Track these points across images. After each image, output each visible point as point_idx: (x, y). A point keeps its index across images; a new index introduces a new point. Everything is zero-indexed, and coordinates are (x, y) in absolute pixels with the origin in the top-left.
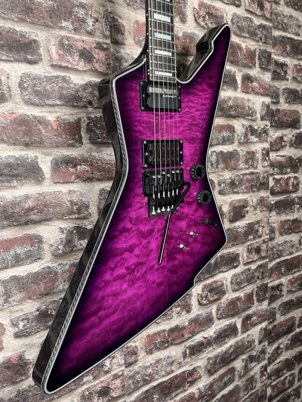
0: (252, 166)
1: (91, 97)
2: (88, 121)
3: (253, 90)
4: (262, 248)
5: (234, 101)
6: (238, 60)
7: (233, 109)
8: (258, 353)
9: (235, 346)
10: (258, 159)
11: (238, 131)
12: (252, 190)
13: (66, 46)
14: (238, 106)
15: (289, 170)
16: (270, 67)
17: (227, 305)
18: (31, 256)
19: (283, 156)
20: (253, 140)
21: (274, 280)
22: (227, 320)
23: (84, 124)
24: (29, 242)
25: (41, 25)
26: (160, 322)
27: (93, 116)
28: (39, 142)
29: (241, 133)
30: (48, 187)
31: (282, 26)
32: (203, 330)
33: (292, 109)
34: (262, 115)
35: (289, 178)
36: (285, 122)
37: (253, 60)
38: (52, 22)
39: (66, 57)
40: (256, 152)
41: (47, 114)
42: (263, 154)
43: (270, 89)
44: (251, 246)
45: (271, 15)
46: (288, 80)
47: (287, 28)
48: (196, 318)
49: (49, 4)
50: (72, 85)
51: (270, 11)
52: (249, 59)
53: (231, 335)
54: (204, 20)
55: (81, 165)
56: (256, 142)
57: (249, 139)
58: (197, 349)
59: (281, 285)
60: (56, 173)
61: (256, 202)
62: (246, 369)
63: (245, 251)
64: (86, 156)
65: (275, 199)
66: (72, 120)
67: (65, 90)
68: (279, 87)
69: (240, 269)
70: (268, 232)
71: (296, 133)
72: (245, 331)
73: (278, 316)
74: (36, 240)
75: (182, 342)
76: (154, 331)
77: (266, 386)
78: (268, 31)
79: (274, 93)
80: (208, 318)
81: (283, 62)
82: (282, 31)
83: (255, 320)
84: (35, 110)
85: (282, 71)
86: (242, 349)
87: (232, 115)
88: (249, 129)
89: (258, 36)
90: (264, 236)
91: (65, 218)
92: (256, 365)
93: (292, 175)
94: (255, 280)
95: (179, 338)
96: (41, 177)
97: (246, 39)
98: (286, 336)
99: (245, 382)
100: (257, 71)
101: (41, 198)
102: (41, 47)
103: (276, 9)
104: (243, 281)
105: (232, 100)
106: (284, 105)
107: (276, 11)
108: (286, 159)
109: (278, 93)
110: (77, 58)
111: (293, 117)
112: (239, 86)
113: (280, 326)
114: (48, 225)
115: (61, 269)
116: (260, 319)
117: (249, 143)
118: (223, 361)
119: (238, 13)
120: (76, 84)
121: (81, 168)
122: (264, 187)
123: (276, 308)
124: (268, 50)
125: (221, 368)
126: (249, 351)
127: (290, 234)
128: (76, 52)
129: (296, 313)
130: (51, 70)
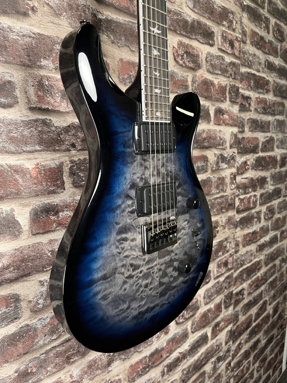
0: (222, 190)
1: (74, 139)
2: (71, 165)
3: (223, 122)
4: (229, 261)
5: (207, 132)
6: (211, 95)
7: (207, 141)
8: (225, 353)
9: (206, 352)
10: (227, 184)
11: (210, 160)
12: (222, 212)
13: (46, 87)
14: (210, 138)
15: (250, 190)
16: (238, 100)
17: (200, 318)
18: (6, 317)
19: (247, 178)
20: (223, 167)
21: (238, 287)
22: (200, 332)
23: (66, 168)
24: (4, 304)
25: (16, 64)
26: (142, 350)
27: (77, 159)
28: (16, 193)
29: (213, 162)
30: (26, 240)
31: (248, 63)
32: (179, 347)
33: (254, 136)
34: (231, 143)
35: (250, 197)
36: (248, 148)
37: (224, 95)
38: (30, 60)
39: (46, 98)
40: (226, 177)
41: (24, 162)
42: (231, 178)
43: (237, 120)
44: (220, 261)
45: (240, 54)
46: (251, 111)
47: (251, 65)
48: (173, 337)
49: (26, 42)
50: (53, 129)
51: (239, 50)
52: (221, 94)
53: (202, 344)
54: (182, 59)
55: (63, 211)
56: (226, 169)
57: (220, 167)
58: (174, 365)
59: (243, 289)
60: (35, 223)
61: (225, 222)
62: (215, 369)
63: (215, 267)
64: (68, 202)
65: (240, 216)
66: (53, 165)
67: (45, 134)
68: (245, 118)
69: (211, 283)
70: (234, 246)
71: (257, 157)
72: (214, 337)
73: (240, 317)
74: (12, 300)
75: (160, 363)
76: (137, 360)
77: (230, 378)
78: (237, 67)
79: (240, 124)
80: (183, 334)
81: (248, 96)
82: (248, 68)
83: (223, 325)
84: (10, 159)
85: (247, 103)
86: (211, 353)
87: (205, 146)
88: (220, 157)
89: (229, 73)
90: (231, 250)
91: (45, 270)
92: (223, 363)
93: (253, 194)
94: (223, 290)
95: (158, 360)
96: (18, 231)
97: (219, 76)
98: (245, 332)
99: (213, 380)
100: (227, 105)
101: (18, 253)
102: (17, 88)
103: (244, 48)
104: (213, 294)
105: (205, 133)
106: (248, 133)
107: (243, 50)
108: (249, 180)
109: (243, 123)
110: (59, 98)
111: (254, 143)
112: (212, 119)
113: (241, 325)
114: (27, 281)
115: (41, 324)
116: (226, 323)
117: (220, 170)
118: (195, 369)
119: (212, 52)
120: (57, 126)
121: (64, 215)
122: (231, 207)
123: (239, 311)
124: (237, 85)
125: (194, 375)
126: (217, 353)
127: (250, 244)
128: (57, 93)
129: (253, 311)
130: (29, 114)
